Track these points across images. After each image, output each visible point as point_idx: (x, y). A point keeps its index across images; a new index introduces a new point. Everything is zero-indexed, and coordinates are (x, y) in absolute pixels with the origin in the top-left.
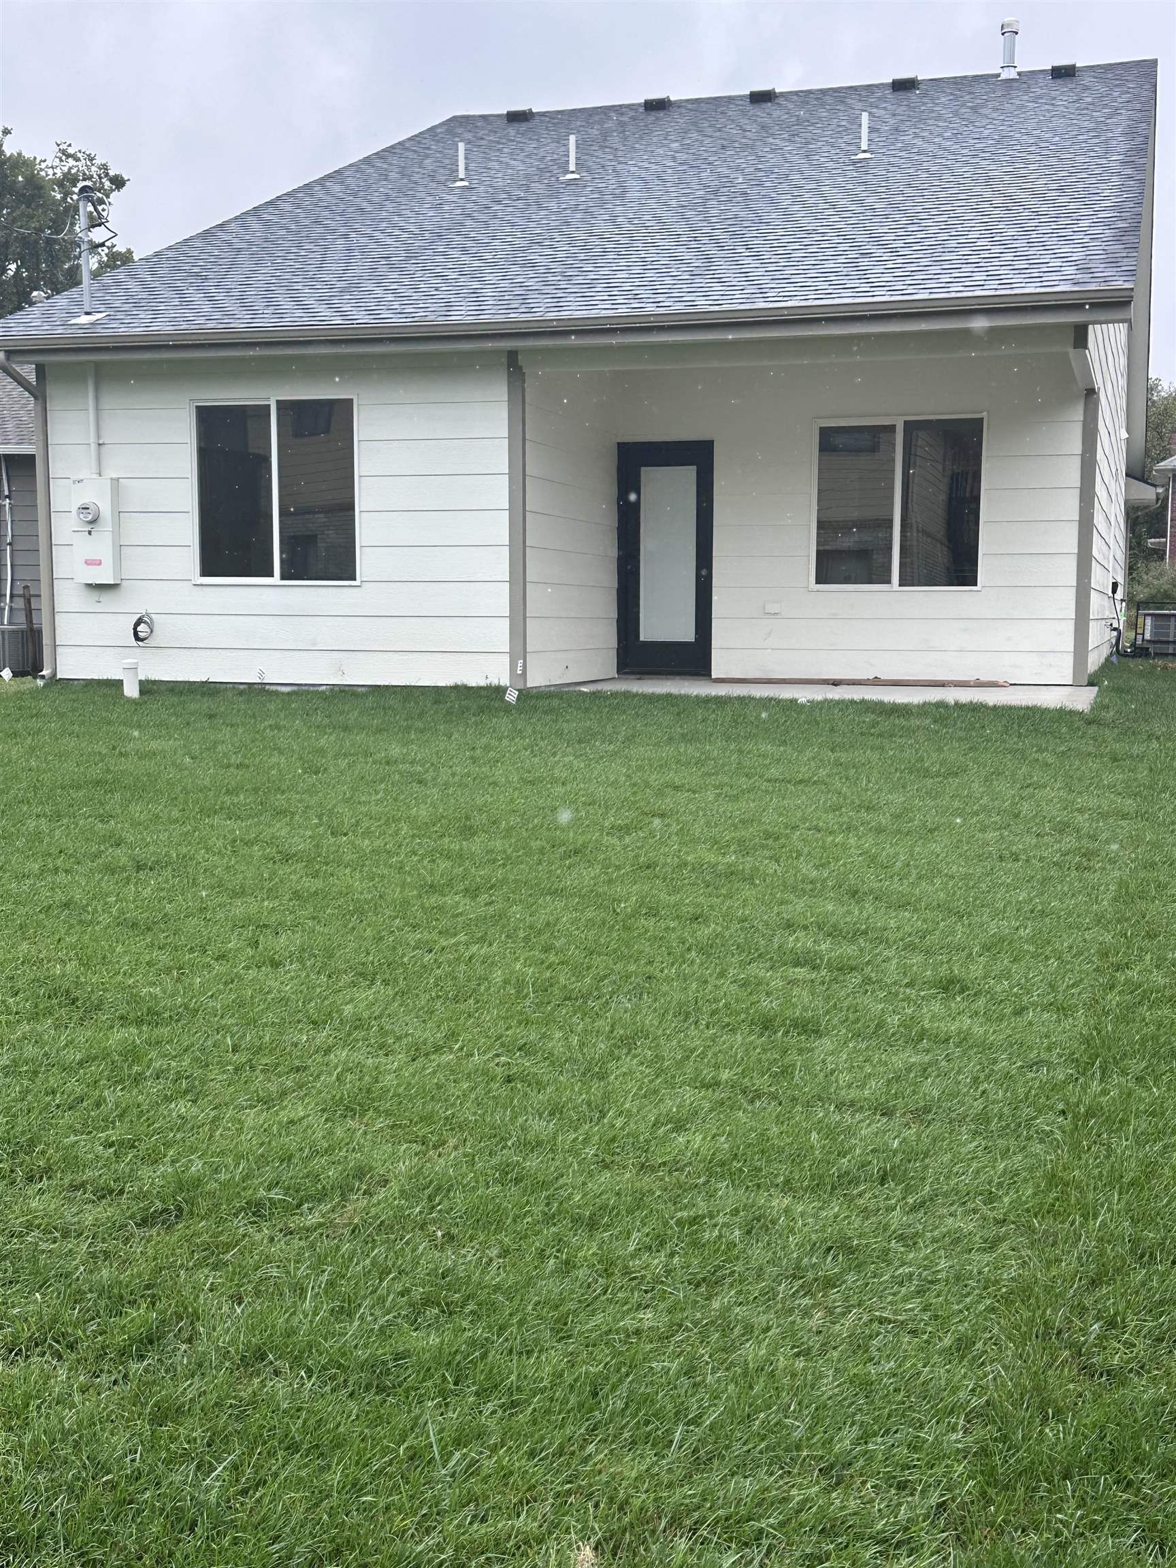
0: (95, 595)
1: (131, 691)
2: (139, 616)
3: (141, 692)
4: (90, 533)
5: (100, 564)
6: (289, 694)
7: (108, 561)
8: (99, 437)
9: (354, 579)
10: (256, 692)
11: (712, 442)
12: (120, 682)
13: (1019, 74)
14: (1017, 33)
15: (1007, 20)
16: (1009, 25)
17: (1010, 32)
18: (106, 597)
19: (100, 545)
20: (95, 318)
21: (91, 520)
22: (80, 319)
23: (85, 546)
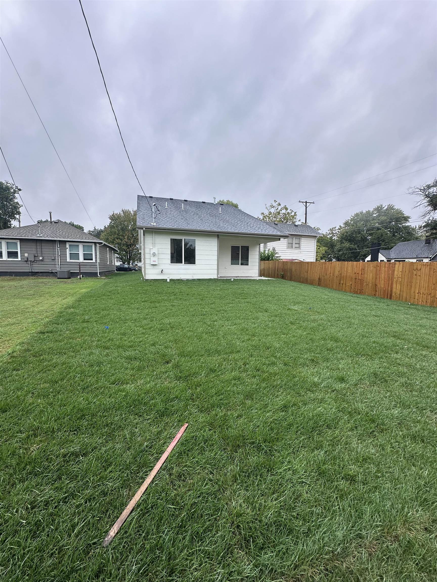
0: (153, 266)
1: (168, 281)
2: (162, 270)
3: (170, 281)
4: (154, 257)
5: (155, 261)
7: (157, 261)
8: (155, 242)
9: (195, 264)
17: (215, 198)
18: (155, 266)
19: (155, 259)
20: (155, 224)
21: (154, 255)
22: (152, 224)
23: (153, 259)
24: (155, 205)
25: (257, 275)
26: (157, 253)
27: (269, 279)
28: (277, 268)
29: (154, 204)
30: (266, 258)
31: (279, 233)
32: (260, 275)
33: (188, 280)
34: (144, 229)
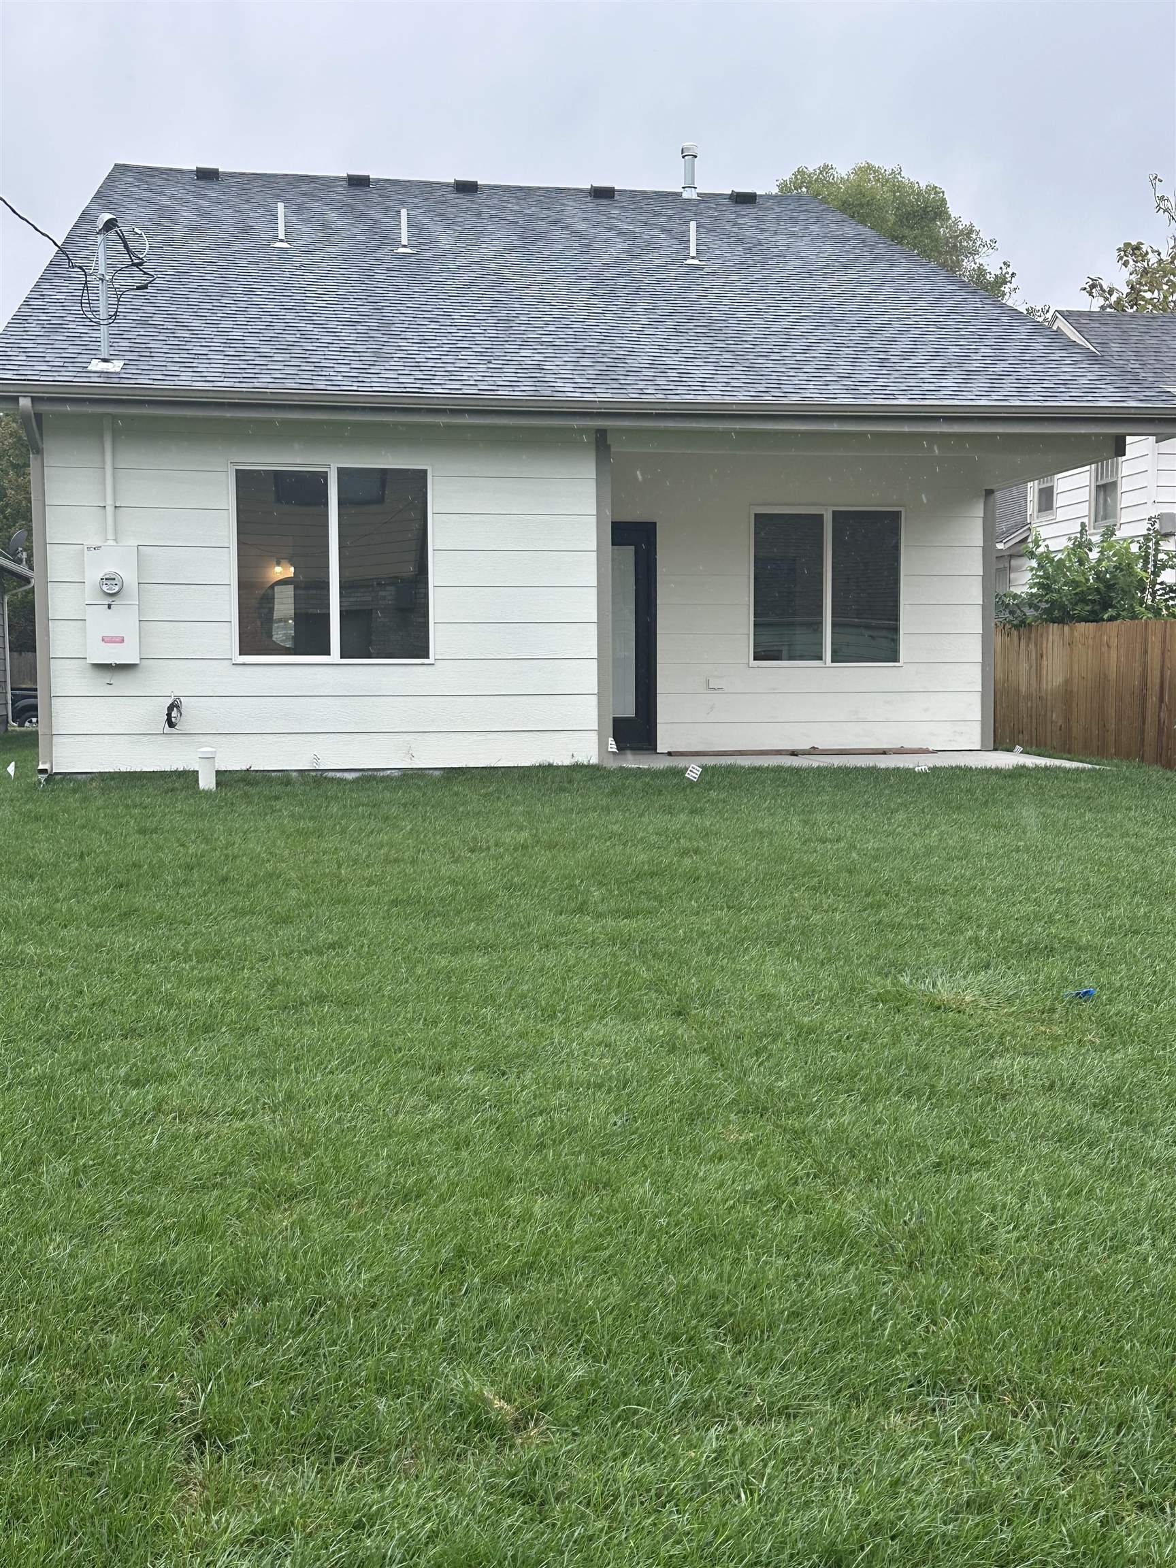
0: (107, 677)
1: (207, 782)
2: (170, 701)
3: (218, 784)
4: (109, 606)
5: (122, 641)
6: (358, 779)
7: (132, 640)
8: (115, 500)
9: (427, 657)
10: (316, 780)
11: (655, 524)
12: (195, 774)
13: (699, 195)
14: (696, 157)
15: (686, 144)
16: (688, 149)
17: (688, 155)
18: (120, 680)
19: (123, 620)
20: (116, 366)
21: (112, 592)
22: (96, 366)
23: (102, 622)
24: (110, 225)
25: (972, 735)
26: (129, 577)
27: (1031, 761)
28: (1154, 678)
29: (106, 217)
30: (1081, 598)
31: (1107, 398)
32: (1000, 740)
33: (369, 779)
34: (25, 403)
